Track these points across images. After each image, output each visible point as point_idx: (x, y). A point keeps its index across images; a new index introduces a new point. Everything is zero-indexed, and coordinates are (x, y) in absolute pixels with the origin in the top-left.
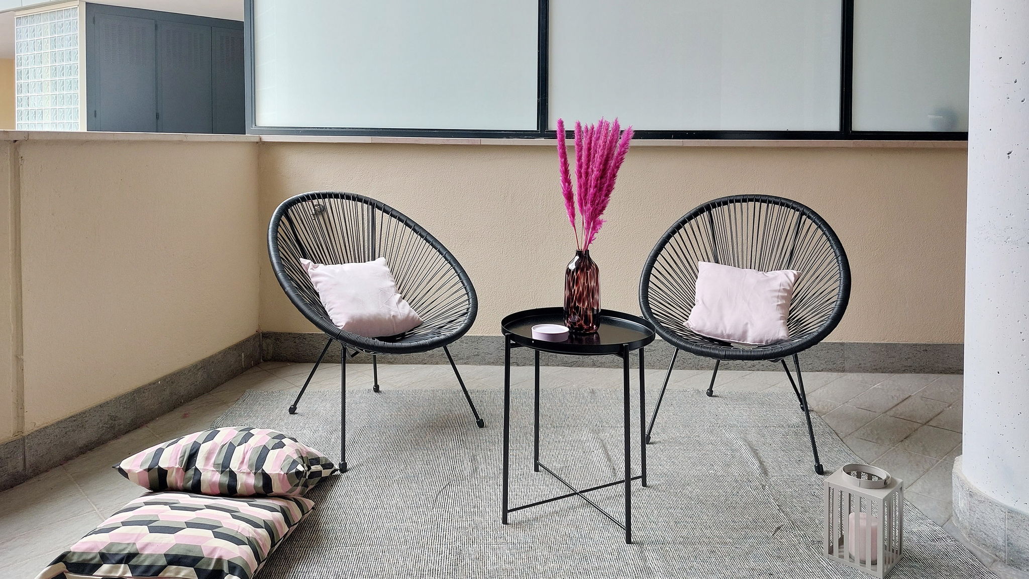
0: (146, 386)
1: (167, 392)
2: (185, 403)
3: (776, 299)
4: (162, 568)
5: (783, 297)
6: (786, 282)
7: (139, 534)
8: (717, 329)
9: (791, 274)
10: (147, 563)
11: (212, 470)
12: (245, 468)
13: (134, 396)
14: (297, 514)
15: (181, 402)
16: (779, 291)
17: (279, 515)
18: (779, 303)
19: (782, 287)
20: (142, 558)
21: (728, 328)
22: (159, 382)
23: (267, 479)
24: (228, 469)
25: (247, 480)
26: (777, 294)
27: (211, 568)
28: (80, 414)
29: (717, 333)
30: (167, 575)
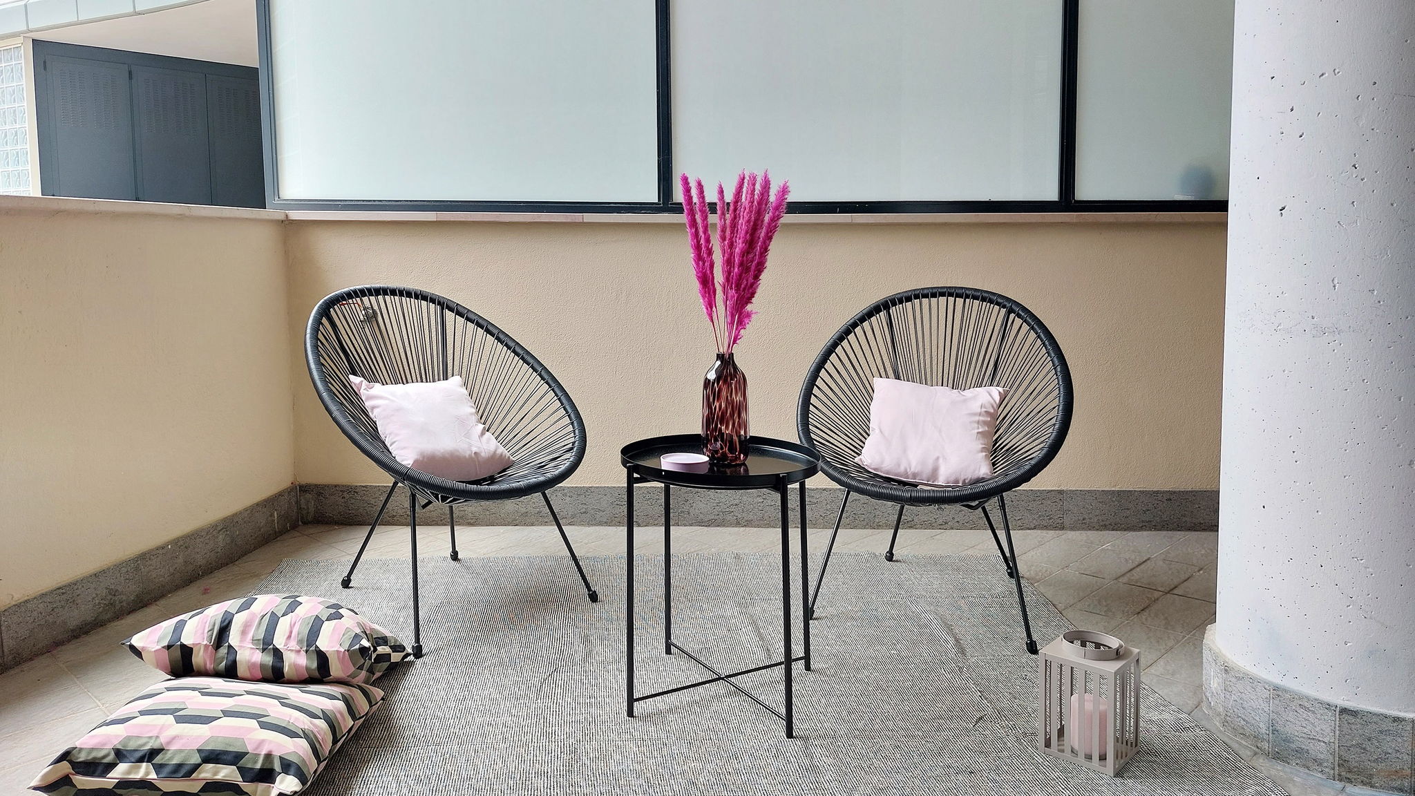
0: (153, 550)
1: (181, 560)
2: (203, 576)
3: (976, 425)
4: (196, 767)
5: (985, 423)
6: (989, 402)
7: (163, 725)
8: (899, 466)
9: (995, 392)
10: (175, 762)
11: (251, 648)
12: (293, 644)
13: (138, 564)
14: (363, 705)
15: (199, 574)
16: (980, 414)
17: (340, 705)
18: (980, 430)
19: (984, 410)
20: (169, 755)
21: (914, 464)
22: (170, 547)
23: (322, 658)
24: (271, 647)
25: (296, 660)
26: (977, 418)
27: (258, 766)
28: (69, 585)
29: (899, 471)
30: (203, 775)
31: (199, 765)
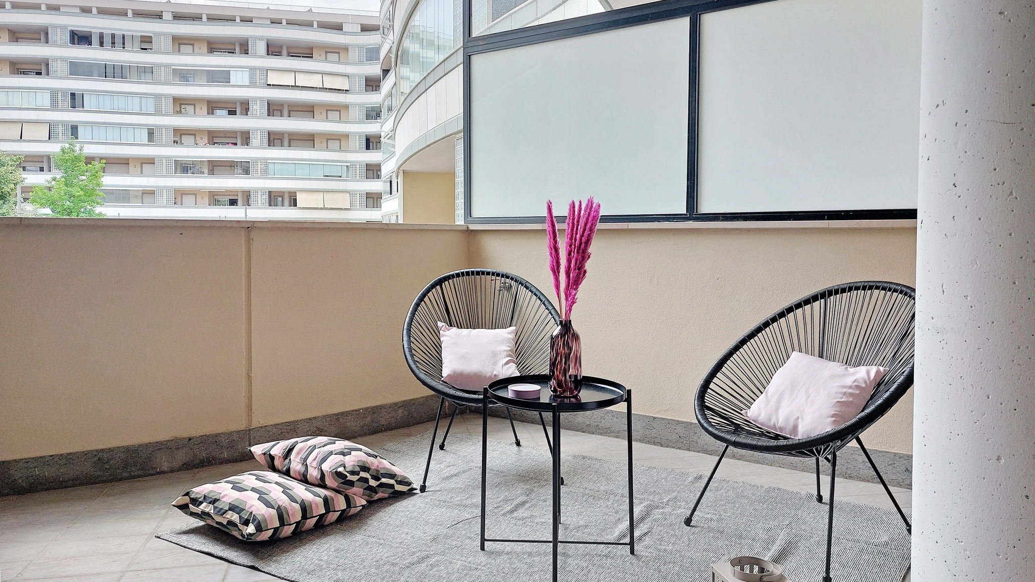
0: (349, 411)
1: (369, 419)
3: (841, 396)
5: (851, 395)
6: (862, 378)
8: (770, 420)
9: (875, 370)
10: (220, 507)
11: (298, 462)
12: (315, 464)
14: (341, 505)
16: (850, 387)
17: (319, 499)
18: (841, 400)
19: (855, 384)
20: (219, 503)
22: (361, 411)
23: (323, 474)
24: (305, 464)
25: (313, 473)
26: (845, 390)
27: (247, 517)
28: (293, 422)
29: (769, 424)
30: (227, 516)
31: (227, 511)
